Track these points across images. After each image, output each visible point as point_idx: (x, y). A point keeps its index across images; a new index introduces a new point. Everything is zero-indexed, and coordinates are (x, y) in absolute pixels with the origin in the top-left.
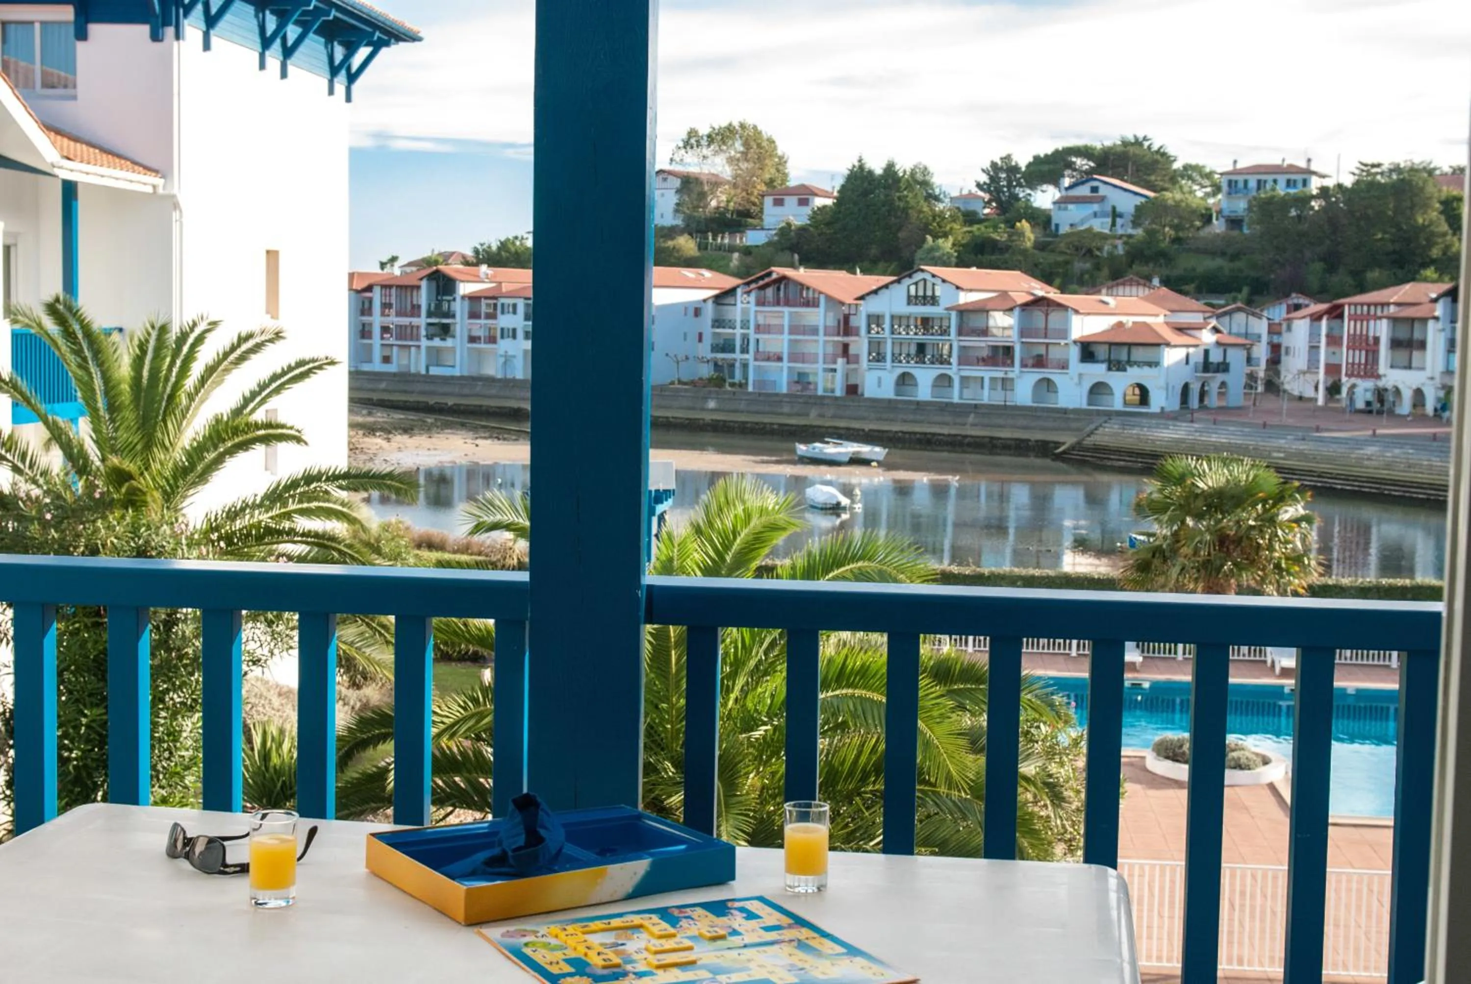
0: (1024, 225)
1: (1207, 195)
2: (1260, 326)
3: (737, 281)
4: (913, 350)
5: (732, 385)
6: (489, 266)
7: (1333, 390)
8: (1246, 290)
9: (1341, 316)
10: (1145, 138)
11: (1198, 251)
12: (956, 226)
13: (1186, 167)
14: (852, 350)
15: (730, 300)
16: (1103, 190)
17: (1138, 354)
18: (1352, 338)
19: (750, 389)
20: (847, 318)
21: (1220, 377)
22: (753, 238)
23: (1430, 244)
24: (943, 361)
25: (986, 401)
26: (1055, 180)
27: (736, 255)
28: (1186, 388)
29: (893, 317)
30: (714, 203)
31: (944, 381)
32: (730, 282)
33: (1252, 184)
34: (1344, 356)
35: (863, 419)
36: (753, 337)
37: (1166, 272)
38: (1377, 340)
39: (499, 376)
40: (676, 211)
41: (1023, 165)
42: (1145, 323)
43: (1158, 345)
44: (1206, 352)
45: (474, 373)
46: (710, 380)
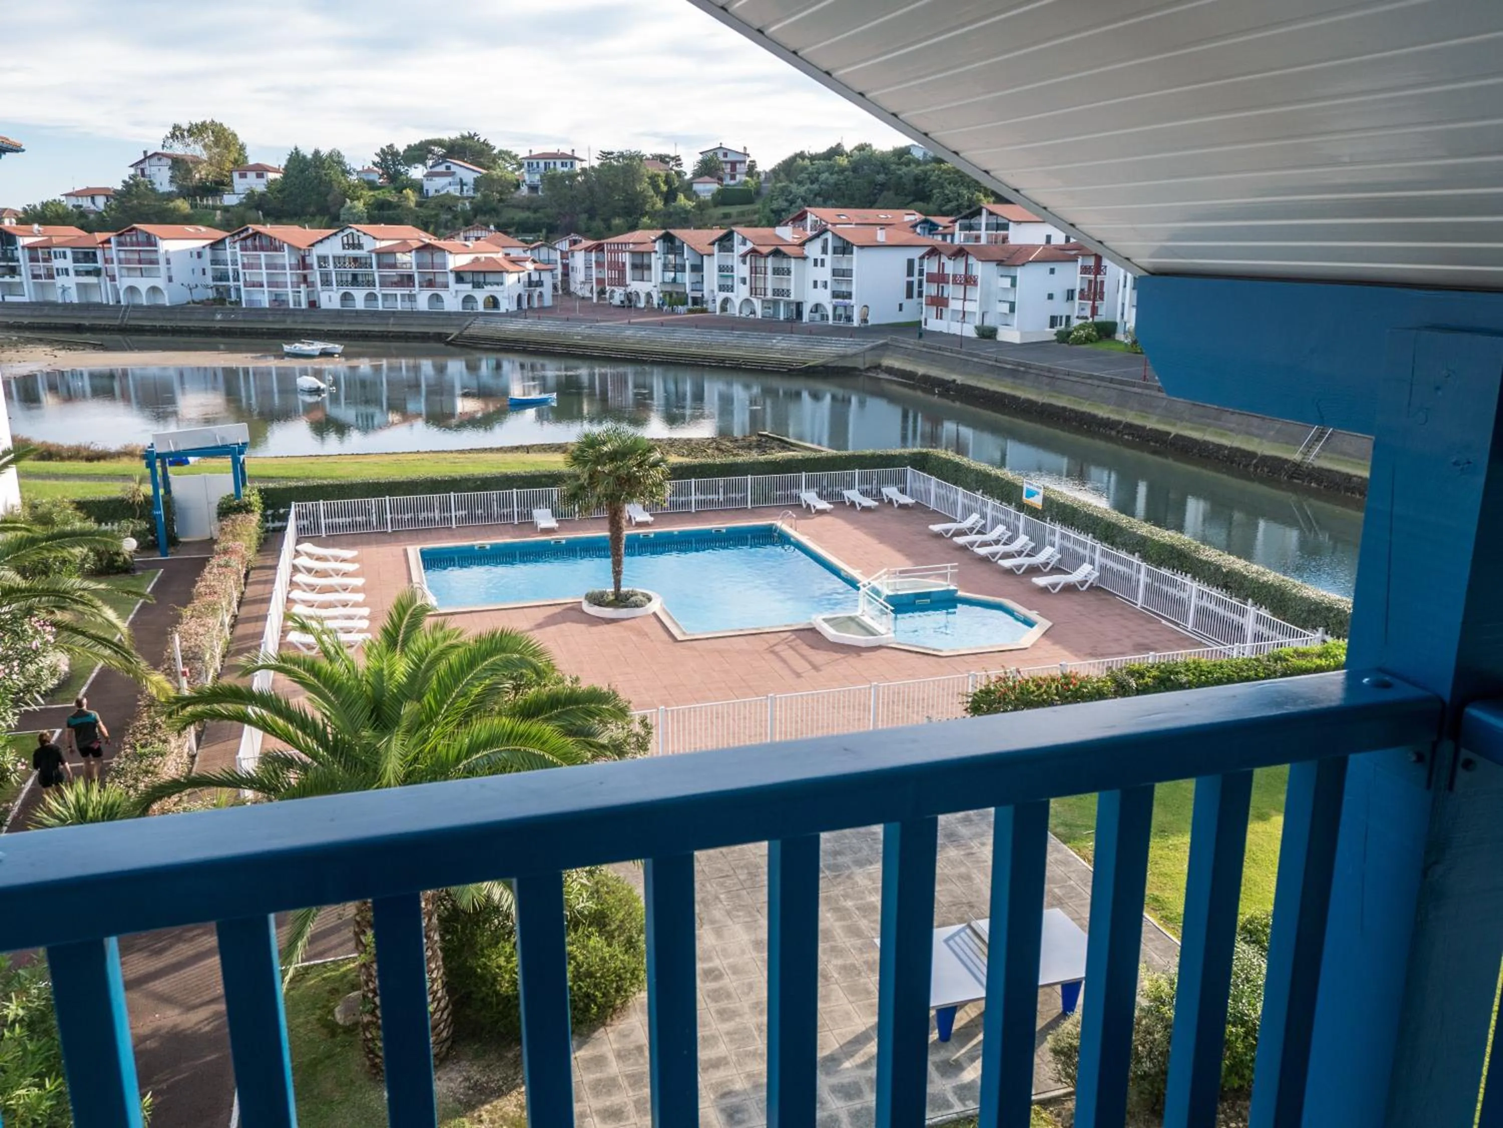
0: (408, 192)
1: (515, 170)
2: (557, 256)
3: (225, 234)
4: (350, 278)
5: (231, 303)
6: (40, 224)
7: (602, 292)
8: (544, 231)
9: (602, 250)
10: (475, 135)
11: (514, 206)
12: (365, 193)
13: (501, 152)
14: (310, 279)
15: (221, 246)
16: (454, 168)
17: (490, 278)
18: (610, 263)
19: (244, 305)
20: (303, 258)
21: (538, 289)
22: (230, 200)
23: (645, 202)
24: (371, 284)
25: (400, 309)
26: (422, 160)
27: (218, 212)
28: (520, 297)
29: (334, 257)
30: (197, 176)
31: (371, 297)
32: (220, 234)
33: (542, 165)
34: (606, 274)
35: (321, 323)
36: (241, 271)
37: (496, 220)
38: (624, 264)
39: (60, 301)
40: (171, 182)
41: (401, 151)
42: (491, 258)
43: (501, 272)
44: (529, 275)
45: (41, 300)
46: (214, 300)
